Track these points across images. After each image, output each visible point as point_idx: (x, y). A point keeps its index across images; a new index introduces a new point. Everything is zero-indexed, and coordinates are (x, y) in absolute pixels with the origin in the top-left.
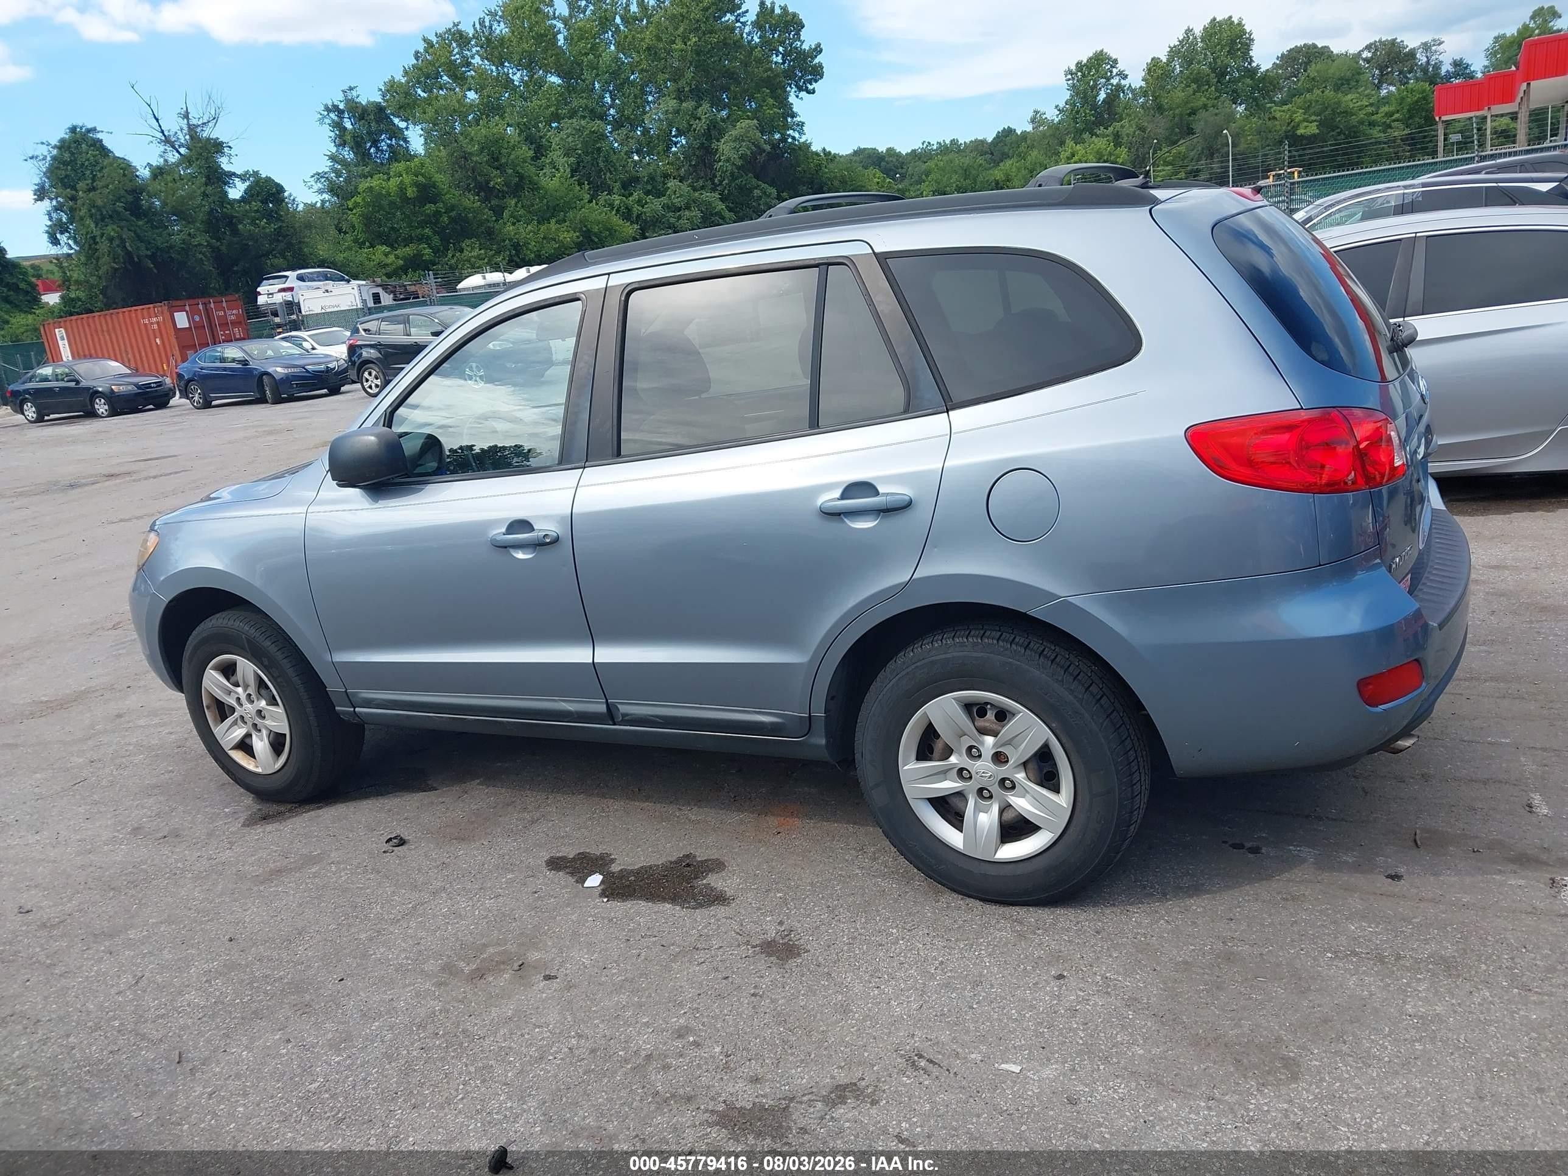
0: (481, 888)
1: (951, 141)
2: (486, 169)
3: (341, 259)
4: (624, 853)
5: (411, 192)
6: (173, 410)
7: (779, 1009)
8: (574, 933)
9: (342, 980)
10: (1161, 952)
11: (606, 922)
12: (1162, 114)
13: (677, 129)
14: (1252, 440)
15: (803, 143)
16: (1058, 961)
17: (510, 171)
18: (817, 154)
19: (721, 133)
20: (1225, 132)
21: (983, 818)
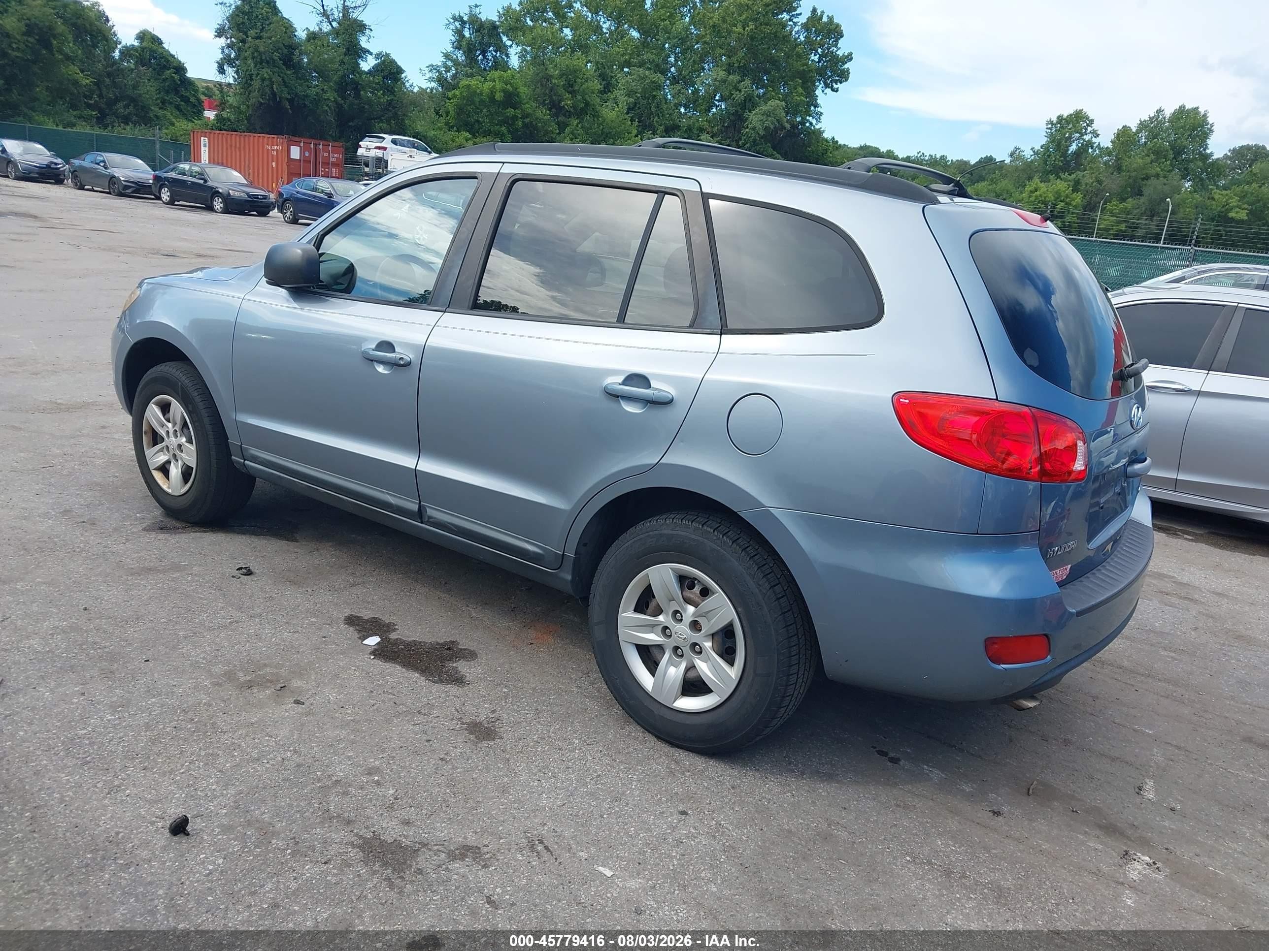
0: (287, 623)
1: (941, 157)
2: (561, 91)
3: (431, 135)
4: (407, 627)
5: (499, 96)
6: (269, 219)
7: (455, 775)
8: (336, 675)
9: (148, 661)
10: (774, 818)
11: (364, 673)
12: (1120, 173)
13: (721, 96)
14: (947, 414)
15: (817, 130)
16: (689, 800)
17: (579, 97)
18: (827, 141)
19: (754, 106)
20: (1168, 200)
21: (672, 670)
